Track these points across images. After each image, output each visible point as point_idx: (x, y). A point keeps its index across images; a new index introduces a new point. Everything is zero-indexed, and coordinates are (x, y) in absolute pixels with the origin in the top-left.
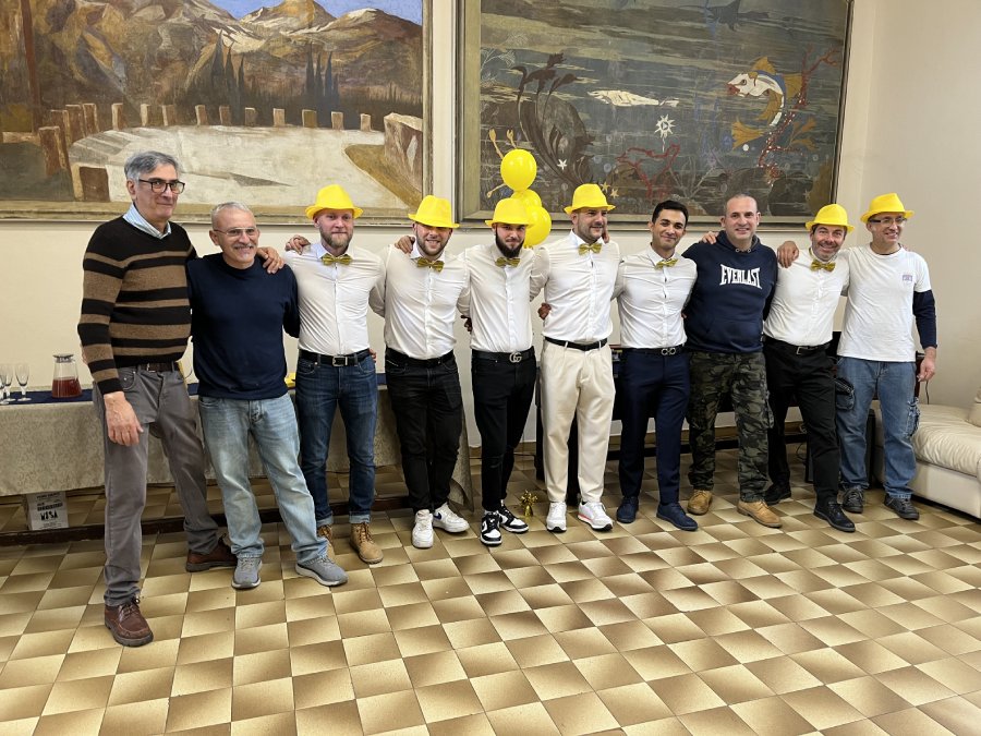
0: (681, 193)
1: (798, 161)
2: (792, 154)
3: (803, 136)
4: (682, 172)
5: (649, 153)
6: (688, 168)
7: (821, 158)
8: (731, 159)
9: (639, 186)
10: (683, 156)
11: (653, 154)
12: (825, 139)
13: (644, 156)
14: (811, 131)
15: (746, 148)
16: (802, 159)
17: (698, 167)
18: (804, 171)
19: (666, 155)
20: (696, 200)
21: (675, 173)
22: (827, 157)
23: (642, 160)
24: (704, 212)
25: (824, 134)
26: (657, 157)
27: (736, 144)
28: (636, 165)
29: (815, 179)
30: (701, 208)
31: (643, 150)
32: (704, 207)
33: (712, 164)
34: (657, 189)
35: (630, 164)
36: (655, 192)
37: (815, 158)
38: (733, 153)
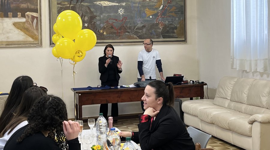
1: (170, 20)
2: (168, 18)
3: (171, 12)
4: (128, 26)
5: (116, 20)
6: (130, 24)
8: (146, 20)
9: (113, 30)
10: (129, 20)
12: (180, 13)
13: (115, 21)
14: (174, 10)
16: (172, 19)
17: (134, 24)
18: (173, 23)
19: (122, 20)
21: (126, 26)
22: (181, 18)
23: (114, 23)
24: (138, 38)
25: (179, 11)
26: (119, 21)
28: (112, 24)
29: (178, 26)
30: (136, 37)
31: (114, 19)
33: (139, 23)
36: (119, 32)
38: (146, 19)
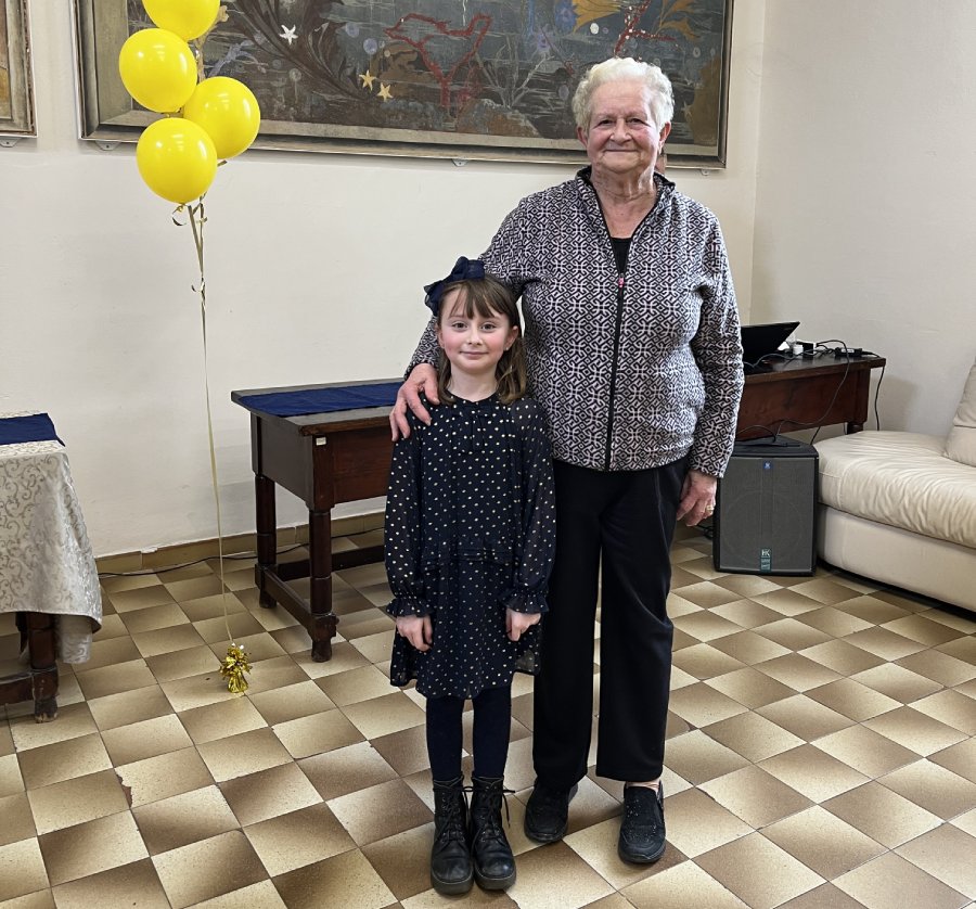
0: (497, 99)
1: (671, 56)
2: (663, 44)
3: (677, 17)
4: (496, 61)
5: (441, 26)
6: (505, 56)
7: (705, 54)
8: (572, 44)
9: (425, 80)
10: (497, 35)
11: (448, 28)
12: (708, 24)
13: (432, 30)
14: (689, 9)
15: (595, 28)
16: (678, 53)
17: (522, 55)
18: (680, 73)
19: (469, 31)
20: (523, 110)
21: (486, 63)
22: (713, 52)
23: (428, 38)
24: (535, 131)
25: (707, 16)
26: (454, 33)
27: (580, 22)
28: (419, 45)
29: (698, 86)
30: (530, 125)
31: (430, 20)
32: (535, 122)
33: (544, 52)
34: (456, 88)
35: (410, 42)
36: (453, 94)
37: (696, 53)
38: (575, 36)
